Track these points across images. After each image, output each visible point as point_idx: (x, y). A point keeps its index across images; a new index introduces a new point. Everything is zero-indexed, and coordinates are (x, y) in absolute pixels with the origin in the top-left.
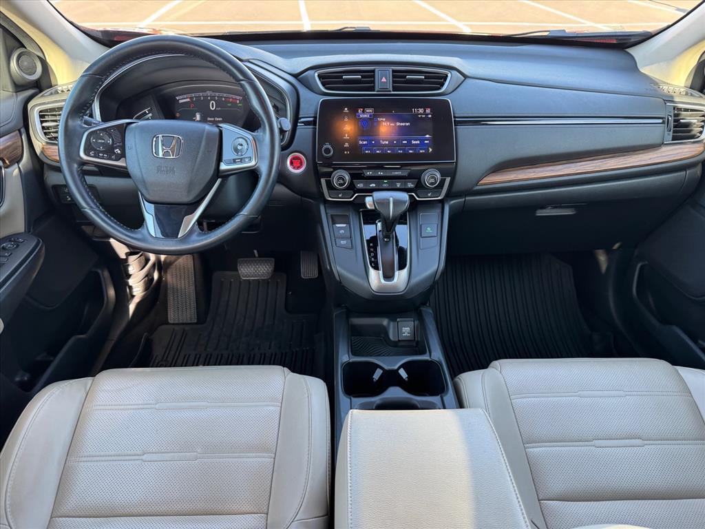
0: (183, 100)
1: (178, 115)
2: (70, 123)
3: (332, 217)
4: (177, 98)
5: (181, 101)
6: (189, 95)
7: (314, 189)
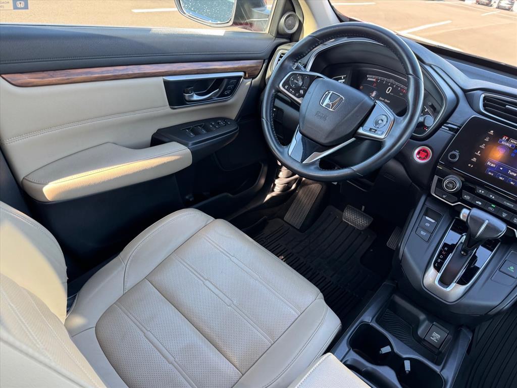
0: (370, 78)
1: (361, 87)
2: (286, 62)
3: (427, 209)
4: (368, 76)
5: (369, 79)
6: (377, 77)
7: (425, 181)
